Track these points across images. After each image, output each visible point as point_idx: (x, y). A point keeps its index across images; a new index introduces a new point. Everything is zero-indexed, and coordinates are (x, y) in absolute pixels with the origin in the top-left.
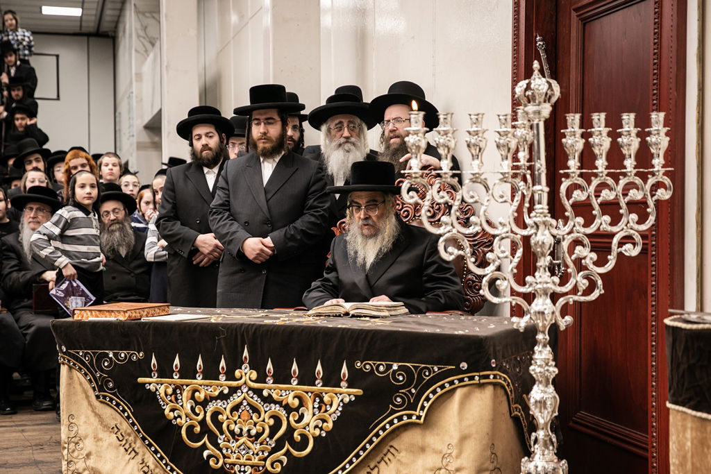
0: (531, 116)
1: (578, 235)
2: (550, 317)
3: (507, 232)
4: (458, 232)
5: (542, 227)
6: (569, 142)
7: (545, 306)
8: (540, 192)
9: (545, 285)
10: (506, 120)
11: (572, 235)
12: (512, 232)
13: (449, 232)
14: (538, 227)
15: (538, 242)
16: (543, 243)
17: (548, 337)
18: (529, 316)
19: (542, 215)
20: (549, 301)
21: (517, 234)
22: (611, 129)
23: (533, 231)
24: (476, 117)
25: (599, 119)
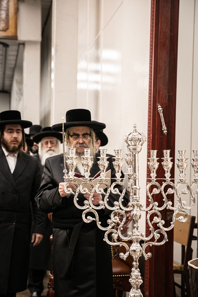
0: (132, 150)
1: (155, 211)
2: (139, 253)
3: (118, 209)
4: (92, 208)
5: (136, 207)
6: (151, 164)
7: (137, 248)
8: (135, 189)
9: (137, 237)
10: (118, 152)
11: (152, 211)
12: (121, 209)
13: (88, 208)
14: (134, 206)
15: (134, 214)
16: (136, 215)
17: (138, 264)
18: (128, 252)
19: (136, 201)
20: (139, 245)
21: (123, 210)
22: (172, 158)
23: (131, 209)
24: (103, 151)
25: (166, 153)
